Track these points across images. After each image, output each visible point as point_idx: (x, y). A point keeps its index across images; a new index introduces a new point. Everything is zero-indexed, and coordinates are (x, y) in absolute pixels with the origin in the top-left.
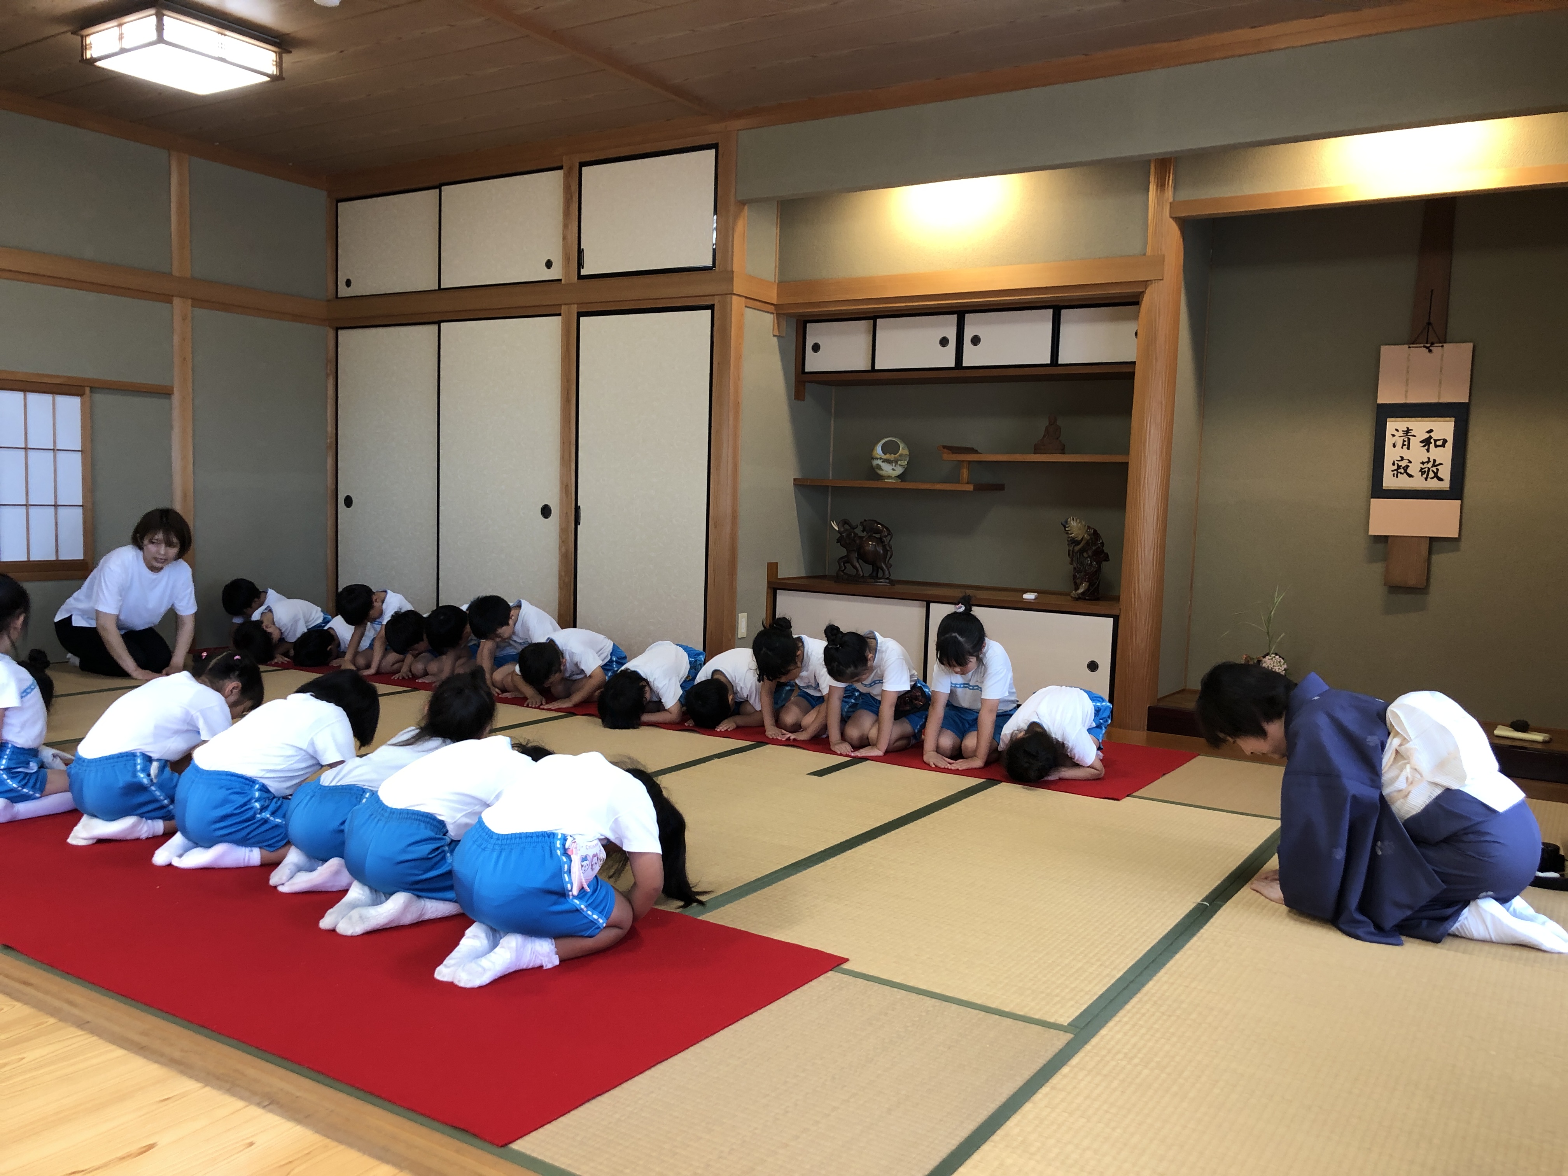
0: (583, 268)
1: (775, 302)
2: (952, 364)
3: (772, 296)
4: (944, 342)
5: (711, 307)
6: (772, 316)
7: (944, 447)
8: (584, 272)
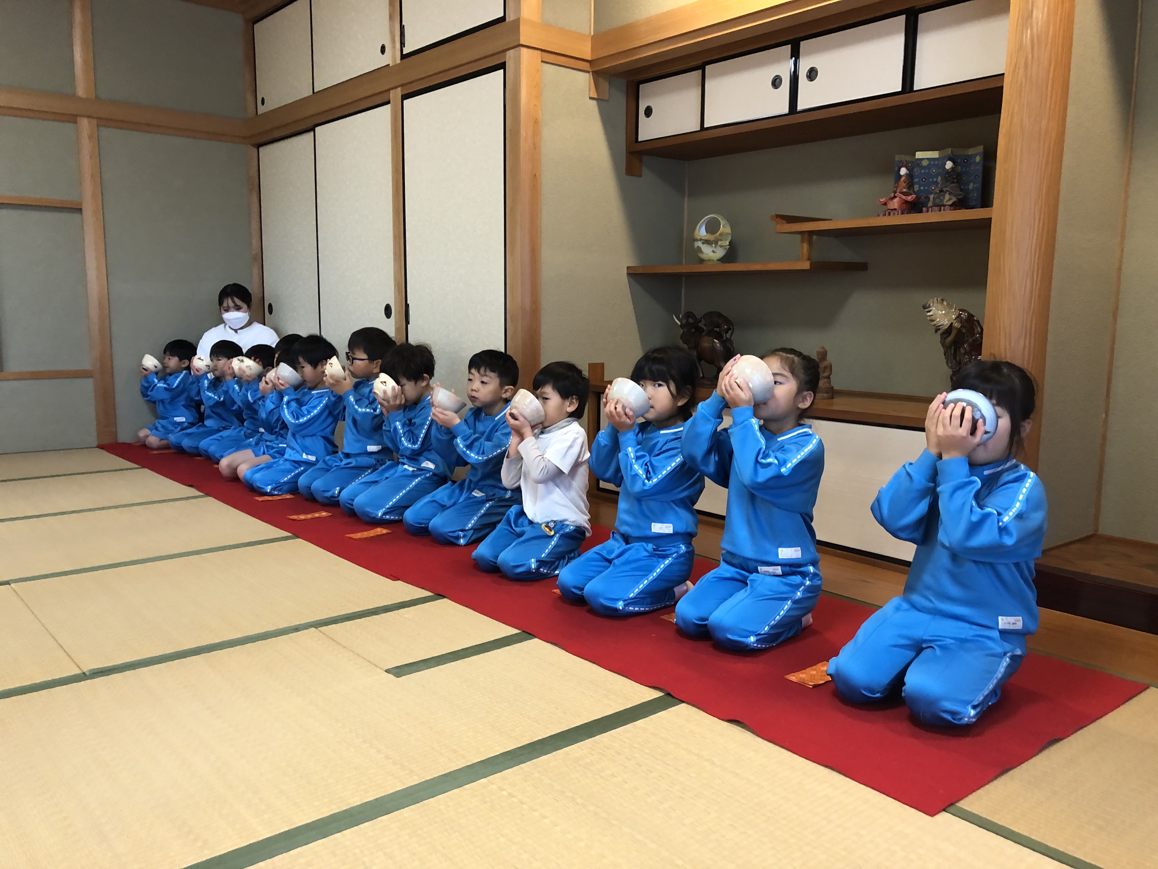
0: (404, 47)
1: (589, 58)
2: (785, 109)
3: (586, 52)
4: (776, 82)
5: (502, 66)
6: (587, 75)
7: (778, 216)
8: (406, 51)
